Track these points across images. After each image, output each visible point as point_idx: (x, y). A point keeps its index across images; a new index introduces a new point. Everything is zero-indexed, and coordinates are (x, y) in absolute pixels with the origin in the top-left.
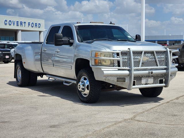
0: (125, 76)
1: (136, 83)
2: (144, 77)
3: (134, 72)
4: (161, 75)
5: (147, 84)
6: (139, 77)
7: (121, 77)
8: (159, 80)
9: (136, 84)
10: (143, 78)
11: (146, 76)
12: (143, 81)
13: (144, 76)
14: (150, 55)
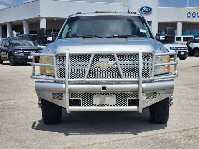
0: (62, 92)
1: (82, 102)
2: (98, 94)
3: (69, 86)
4: (132, 93)
5: (104, 106)
6: (88, 93)
7: (57, 92)
8: (127, 100)
9: (82, 105)
10: (95, 95)
11: (101, 94)
12: (96, 100)
13: (96, 93)
14: (107, 59)
